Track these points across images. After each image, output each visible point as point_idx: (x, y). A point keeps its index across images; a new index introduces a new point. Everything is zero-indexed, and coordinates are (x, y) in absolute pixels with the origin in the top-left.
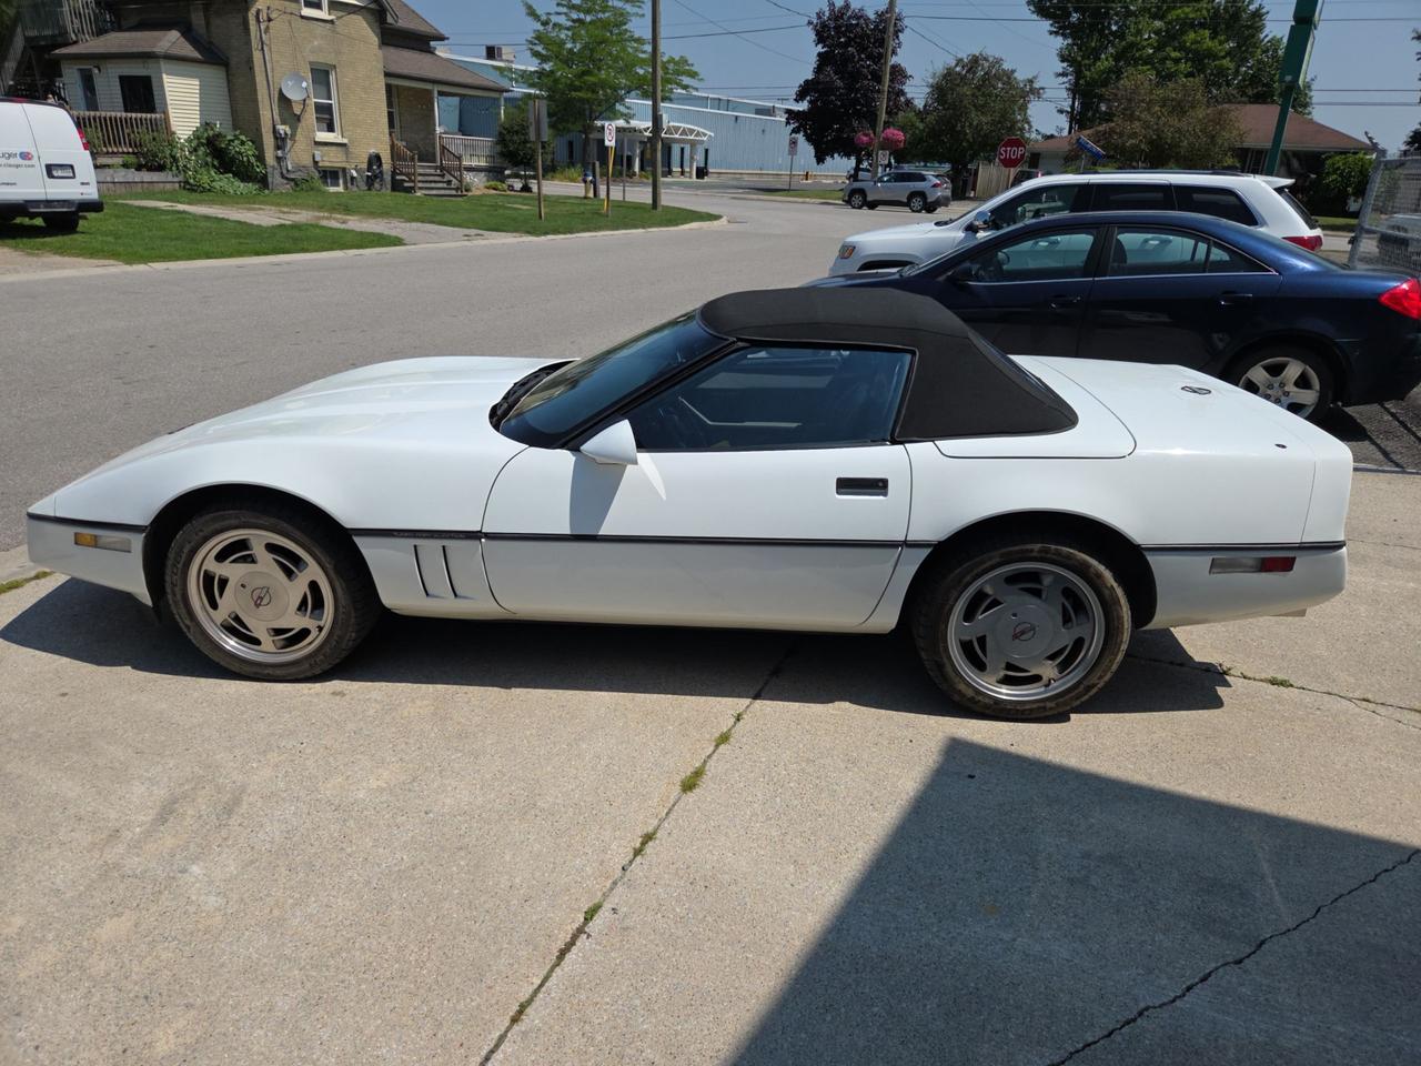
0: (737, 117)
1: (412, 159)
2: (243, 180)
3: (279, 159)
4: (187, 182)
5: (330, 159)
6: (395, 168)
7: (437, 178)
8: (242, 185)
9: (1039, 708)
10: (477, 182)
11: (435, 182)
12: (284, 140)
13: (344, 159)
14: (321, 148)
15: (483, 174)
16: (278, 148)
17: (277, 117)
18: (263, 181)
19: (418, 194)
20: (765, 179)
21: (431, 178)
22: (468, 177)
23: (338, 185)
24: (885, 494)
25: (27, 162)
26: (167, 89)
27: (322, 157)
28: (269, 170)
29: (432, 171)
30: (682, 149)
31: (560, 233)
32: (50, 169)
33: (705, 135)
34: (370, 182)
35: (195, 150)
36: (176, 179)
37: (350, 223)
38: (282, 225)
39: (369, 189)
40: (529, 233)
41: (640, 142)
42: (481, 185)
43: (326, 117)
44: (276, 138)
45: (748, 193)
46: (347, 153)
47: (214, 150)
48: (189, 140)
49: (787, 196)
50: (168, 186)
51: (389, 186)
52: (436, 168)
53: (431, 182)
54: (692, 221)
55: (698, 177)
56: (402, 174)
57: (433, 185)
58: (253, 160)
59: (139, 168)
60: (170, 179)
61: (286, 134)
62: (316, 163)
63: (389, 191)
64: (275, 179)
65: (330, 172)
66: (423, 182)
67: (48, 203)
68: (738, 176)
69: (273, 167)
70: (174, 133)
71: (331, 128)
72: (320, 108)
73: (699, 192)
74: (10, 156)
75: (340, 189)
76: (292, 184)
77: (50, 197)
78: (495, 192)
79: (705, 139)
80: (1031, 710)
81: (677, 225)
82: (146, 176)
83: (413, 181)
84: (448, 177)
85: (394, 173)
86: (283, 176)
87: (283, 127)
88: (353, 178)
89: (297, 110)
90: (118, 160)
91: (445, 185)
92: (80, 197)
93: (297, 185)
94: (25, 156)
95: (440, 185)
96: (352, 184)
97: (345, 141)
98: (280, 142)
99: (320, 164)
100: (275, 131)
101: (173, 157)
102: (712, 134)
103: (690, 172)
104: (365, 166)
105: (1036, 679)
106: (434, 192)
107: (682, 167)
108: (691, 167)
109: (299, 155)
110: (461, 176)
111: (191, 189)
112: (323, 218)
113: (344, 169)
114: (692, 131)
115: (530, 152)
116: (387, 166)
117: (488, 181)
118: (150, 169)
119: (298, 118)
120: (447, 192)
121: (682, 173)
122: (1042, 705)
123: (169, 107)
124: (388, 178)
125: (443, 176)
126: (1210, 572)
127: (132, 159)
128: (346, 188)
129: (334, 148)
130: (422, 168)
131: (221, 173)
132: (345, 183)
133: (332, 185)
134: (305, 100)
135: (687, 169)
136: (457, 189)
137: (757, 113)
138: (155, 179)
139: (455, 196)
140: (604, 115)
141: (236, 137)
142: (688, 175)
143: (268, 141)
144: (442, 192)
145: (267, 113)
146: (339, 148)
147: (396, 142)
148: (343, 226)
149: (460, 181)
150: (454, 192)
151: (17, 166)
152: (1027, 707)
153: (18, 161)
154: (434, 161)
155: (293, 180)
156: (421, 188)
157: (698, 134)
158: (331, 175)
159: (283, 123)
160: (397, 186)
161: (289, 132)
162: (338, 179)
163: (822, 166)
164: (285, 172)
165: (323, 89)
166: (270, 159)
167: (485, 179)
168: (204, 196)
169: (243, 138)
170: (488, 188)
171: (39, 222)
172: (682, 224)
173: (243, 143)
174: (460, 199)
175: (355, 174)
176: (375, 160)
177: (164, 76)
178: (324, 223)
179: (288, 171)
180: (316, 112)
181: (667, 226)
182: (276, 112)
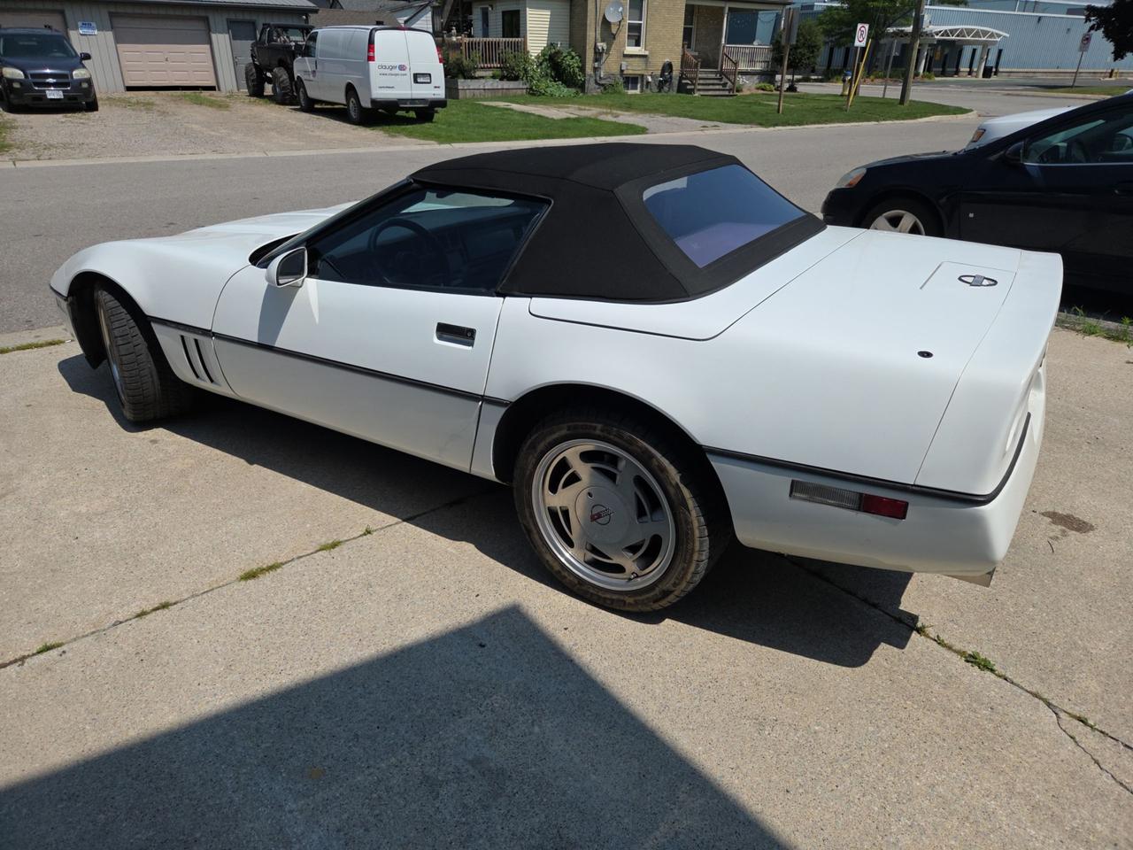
0: (1040, 18)
1: (696, 66)
2: (568, 87)
3: (595, 69)
4: (531, 89)
5: (633, 68)
6: (682, 74)
7: (716, 82)
8: (566, 90)
9: (618, 600)
10: (749, 85)
11: (713, 84)
12: (601, 54)
13: (644, 67)
14: (627, 59)
15: (756, 77)
16: (596, 60)
17: (599, 37)
18: (582, 87)
19: (696, 95)
20: (1061, 77)
21: (711, 82)
22: (741, 80)
23: (636, 89)
24: (472, 345)
25: (403, 72)
26: (528, 19)
27: (627, 66)
28: (587, 78)
29: (713, 76)
30: (974, 50)
31: (789, 125)
32: (416, 76)
33: (999, 36)
34: (661, 86)
35: (541, 64)
36: (525, 87)
37: (621, 117)
38: (568, 119)
39: (660, 91)
40: (761, 125)
41: (930, 45)
42: (754, 86)
43: (635, 35)
44: (595, 53)
45: (1026, 90)
46: (647, 63)
47: (554, 64)
48: (538, 57)
49: (1069, 92)
50: (519, 92)
51: (675, 89)
52: (716, 73)
53: (709, 84)
54: (934, 114)
55: (984, 76)
56: (687, 78)
57: (711, 87)
58: (577, 70)
59: (502, 78)
60: (521, 87)
61: (603, 49)
62: (622, 71)
63: (675, 93)
64: (591, 85)
65: (632, 78)
66: (703, 84)
67: (413, 101)
68: (1031, 75)
69: (590, 76)
70: (528, 52)
71: (638, 44)
72: (632, 28)
73: (974, 90)
74: (393, 67)
75: (638, 92)
76: (602, 88)
77: (414, 97)
78: (762, 92)
79: (998, 40)
80: (613, 600)
81: (916, 118)
82: (506, 84)
83: (694, 84)
84: (725, 80)
85: (681, 78)
86: (596, 83)
87: (602, 44)
88: (648, 83)
89: (614, 31)
90: (490, 73)
91: (721, 87)
92: (433, 97)
93: (605, 89)
94: (402, 68)
95: (717, 87)
96: (647, 87)
97: (647, 53)
98: (598, 55)
99: (625, 72)
100: (596, 47)
101: (525, 70)
102: (1008, 35)
103: (977, 72)
104: (659, 73)
105: (619, 569)
106: (710, 93)
107: (971, 67)
108: (979, 68)
109: (611, 65)
110: (735, 79)
111: (534, 94)
112: (604, 113)
113: (643, 76)
114: (985, 33)
115: (799, 56)
116: (676, 73)
117: (760, 82)
118: (510, 79)
119: (614, 36)
120: (721, 93)
121: (970, 73)
122: (622, 598)
123: (528, 32)
124: (675, 82)
125: (721, 79)
126: (790, 496)
127: (498, 72)
128: (642, 90)
129: (637, 59)
130: (702, 73)
131: (555, 81)
132: (642, 87)
133: (632, 89)
134: (620, 22)
135: (975, 69)
136: (729, 90)
137: (1068, 13)
138: (511, 87)
139: (727, 96)
140: (897, 22)
141: (569, 54)
142: (974, 74)
143: (590, 55)
144: (717, 93)
145: (593, 32)
146: (642, 59)
147: (686, 52)
148: (614, 120)
149: (733, 83)
150: (727, 93)
151: (397, 75)
152: (608, 596)
153: (397, 71)
154: (717, 68)
155: (603, 85)
156: (699, 90)
157: (992, 35)
158: (631, 81)
159: (603, 41)
160: (682, 89)
161: (605, 48)
162: (637, 83)
163: (1119, 62)
164: (598, 78)
165: (637, 12)
166: (589, 70)
167: (757, 81)
168: (539, 99)
169: (573, 53)
170: (758, 89)
171: (412, 114)
172: (921, 117)
173: (573, 58)
174: (731, 98)
175: (650, 79)
176: (668, 67)
177: (528, 9)
178: (602, 117)
179: (600, 78)
180: (629, 31)
181: (903, 119)
182: (599, 31)
